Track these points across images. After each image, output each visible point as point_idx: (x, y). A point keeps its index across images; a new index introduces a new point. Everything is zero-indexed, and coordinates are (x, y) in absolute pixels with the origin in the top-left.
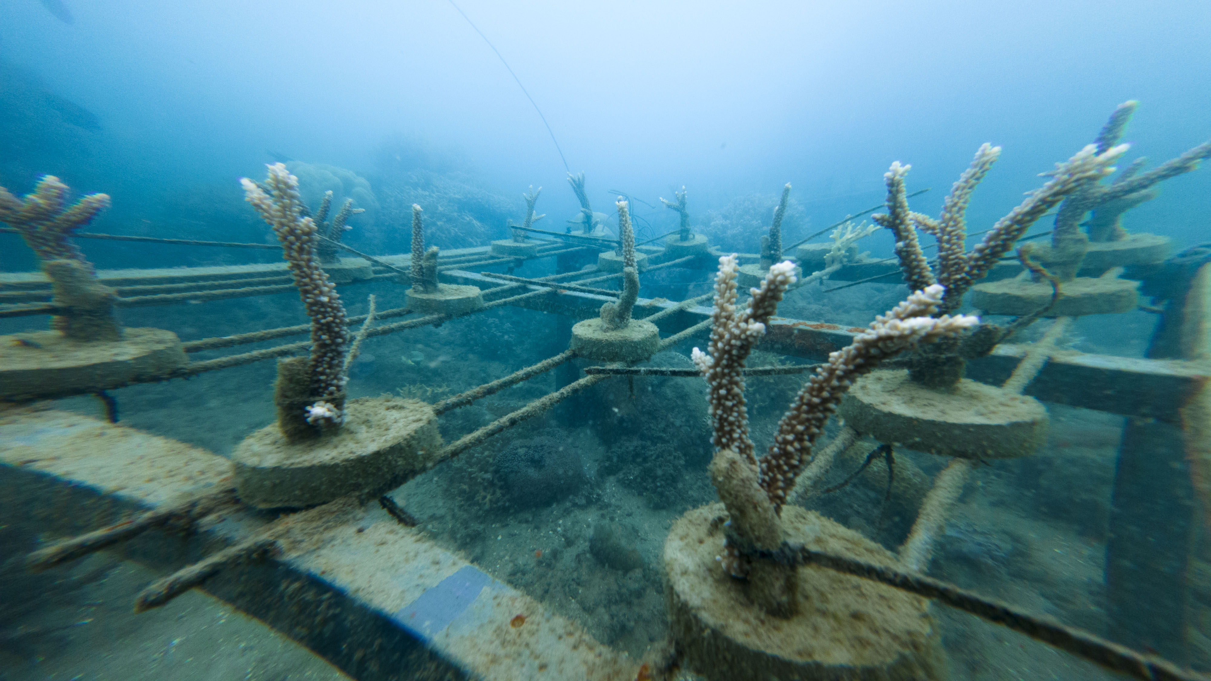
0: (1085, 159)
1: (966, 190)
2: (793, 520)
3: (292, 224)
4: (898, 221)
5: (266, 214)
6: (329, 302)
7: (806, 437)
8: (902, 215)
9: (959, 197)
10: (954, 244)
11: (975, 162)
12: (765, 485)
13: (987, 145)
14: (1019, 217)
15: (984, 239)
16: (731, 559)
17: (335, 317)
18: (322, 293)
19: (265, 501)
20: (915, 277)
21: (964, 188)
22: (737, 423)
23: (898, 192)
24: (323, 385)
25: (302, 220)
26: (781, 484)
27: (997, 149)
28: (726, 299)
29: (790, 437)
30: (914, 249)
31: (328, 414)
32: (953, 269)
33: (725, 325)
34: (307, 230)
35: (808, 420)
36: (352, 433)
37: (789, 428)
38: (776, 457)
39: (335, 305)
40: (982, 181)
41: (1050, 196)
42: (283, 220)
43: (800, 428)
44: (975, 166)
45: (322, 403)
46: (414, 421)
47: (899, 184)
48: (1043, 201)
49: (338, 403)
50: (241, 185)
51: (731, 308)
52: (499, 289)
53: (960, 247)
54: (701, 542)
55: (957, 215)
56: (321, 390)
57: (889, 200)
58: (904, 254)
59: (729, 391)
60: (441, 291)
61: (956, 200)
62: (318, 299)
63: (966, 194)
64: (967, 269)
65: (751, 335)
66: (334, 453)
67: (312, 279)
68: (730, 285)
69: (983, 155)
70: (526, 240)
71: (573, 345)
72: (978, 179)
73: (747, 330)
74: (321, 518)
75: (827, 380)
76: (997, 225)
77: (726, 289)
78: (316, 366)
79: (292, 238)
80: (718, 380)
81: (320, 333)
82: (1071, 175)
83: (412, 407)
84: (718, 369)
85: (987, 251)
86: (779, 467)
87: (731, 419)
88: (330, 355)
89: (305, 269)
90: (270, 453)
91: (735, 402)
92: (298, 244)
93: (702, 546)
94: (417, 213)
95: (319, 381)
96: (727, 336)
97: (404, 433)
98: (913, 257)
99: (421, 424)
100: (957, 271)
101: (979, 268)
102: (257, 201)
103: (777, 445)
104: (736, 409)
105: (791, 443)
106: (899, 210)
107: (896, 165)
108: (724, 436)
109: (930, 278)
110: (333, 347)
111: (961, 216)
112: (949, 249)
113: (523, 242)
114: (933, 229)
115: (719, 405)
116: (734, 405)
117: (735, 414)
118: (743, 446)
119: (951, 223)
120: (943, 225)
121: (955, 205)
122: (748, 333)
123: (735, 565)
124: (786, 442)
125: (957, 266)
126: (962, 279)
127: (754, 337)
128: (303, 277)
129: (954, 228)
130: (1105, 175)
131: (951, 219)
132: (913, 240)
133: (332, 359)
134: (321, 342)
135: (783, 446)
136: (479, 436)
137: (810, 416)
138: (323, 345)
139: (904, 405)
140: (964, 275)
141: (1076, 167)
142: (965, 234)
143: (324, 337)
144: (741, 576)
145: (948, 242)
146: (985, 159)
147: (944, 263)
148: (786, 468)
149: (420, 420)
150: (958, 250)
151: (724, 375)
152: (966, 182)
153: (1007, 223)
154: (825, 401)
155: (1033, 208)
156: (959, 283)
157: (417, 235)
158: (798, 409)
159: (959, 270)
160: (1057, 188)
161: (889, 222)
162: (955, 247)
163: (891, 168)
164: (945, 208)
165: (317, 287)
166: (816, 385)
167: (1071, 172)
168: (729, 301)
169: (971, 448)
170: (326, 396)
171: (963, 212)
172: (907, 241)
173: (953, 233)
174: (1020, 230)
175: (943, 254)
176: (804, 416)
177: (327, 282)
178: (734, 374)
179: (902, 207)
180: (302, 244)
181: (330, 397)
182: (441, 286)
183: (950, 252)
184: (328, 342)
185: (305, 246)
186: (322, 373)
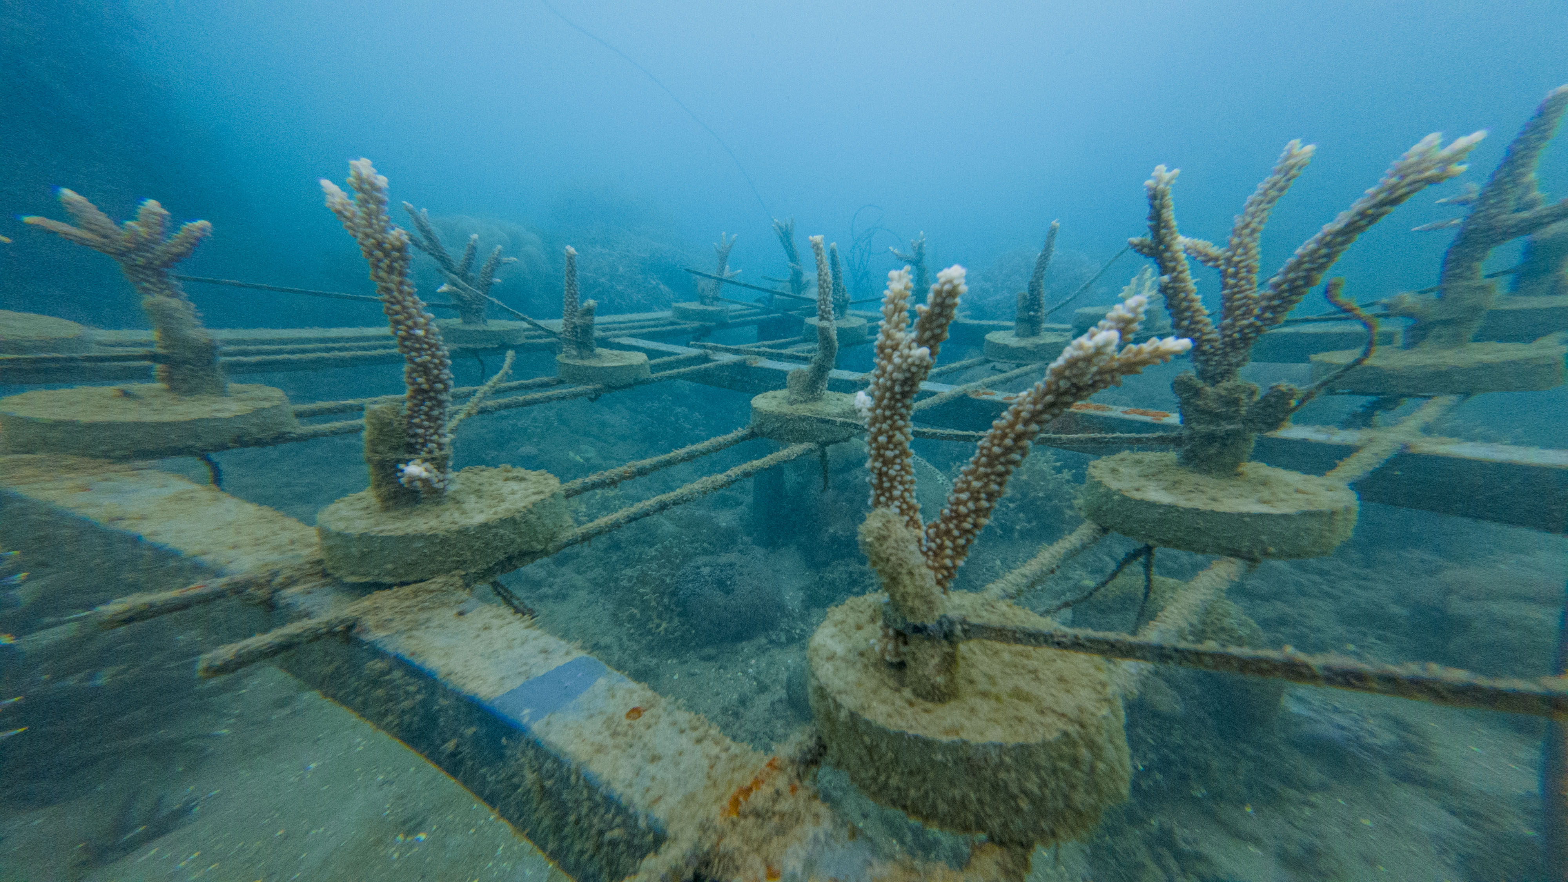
0: (1422, 154)
1: (1262, 206)
2: (978, 607)
3: (379, 236)
4: (1162, 247)
5: (349, 224)
6: (426, 337)
7: (983, 496)
8: (1168, 239)
9: (1253, 215)
10: (1242, 279)
11: (1278, 167)
12: (931, 553)
13: (1296, 142)
14: (1328, 238)
15: (1281, 270)
16: (886, 640)
17: (433, 356)
18: (416, 325)
19: (352, 573)
20: (1185, 323)
21: (1261, 202)
22: (899, 479)
23: (1163, 207)
24: (420, 440)
25: (392, 232)
26: (949, 552)
27: (1310, 148)
28: (893, 324)
29: (964, 496)
30: (1183, 285)
31: (425, 474)
32: (1238, 312)
33: (889, 358)
34: (398, 244)
35: (987, 475)
36: (458, 502)
37: (965, 486)
38: (946, 520)
39: (433, 341)
40: (1286, 192)
41: (1370, 208)
42: (368, 230)
43: (976, 484)
44: (1278, 172)
45: (418, 461)
46: (534, 493)
47: (1163, 195)
48: (1362, 214)
49: (440, 464)
50: (319, 185)
51: (899, 335)
52: (672, 358)
53: (1249, 281)
54: (859, 628)
55: (1248, 240)
56: (418, 447)
57: (1151, 219)
58: (1170, 291)
59: (890, 438)
60: (598, 356)
61: (1248, 219)
62: (412, 332)
63: (1263, 210)
64: (1257, 311)
65: (913, 364)
66: (434, 523)
67: (404, 308)
68: (899, 306)
69: (1290, 156)
70: (715, 303)
71: (753, 421)
72: (1281, 190)
73: (909, 356)
74: (416, 596)
75: (1012, 426)
76: (1299, 251)
77: (894, 312)
78: (411, 417)
79: (379, 254)
80: (878, 425)
81: (414, 375)
82: (1403, 177)
83: (534, 479)
84: (879, 411)
85: (1285, 286)
86: (948, 532)
87: (892, 472)
88: (428, 403)
89: (396, 294)
90: (359, 518)
91: (897, 452)
92: (387, 261)
93: (860, 632)
94: (571, 258)
95: (415, 435)
96: (889, 368)
97: (521, 505)
98: (1182, 295)
99: (542, 497)
100: (1244, 315)
101: (1273, 309)
102: (339, 207)
103: (949, 506)
104: (898, 461)
105: (965, 503)
106: (1163, 231)
107: (1161, 169)
108: (883, 494)
109: (1206, 324)
110: (432, 394)
111: (1254, 241)
112: (1236, 286)
113: (712, 305)
114: (1216, 259)
115: (879, 456)
116: (896, 457)
117: (897, 467)
118: (905, 506)
119: (1240, 251)
120: (1229, 254)
121: (1247, 226)
122: (910, 360)
123: (890, 647)
124: (959, 502)
125: (1244, 309)
126: (1250, 325)
127: (918, 366)
128: (393, 304)
129: (1243, 258)
130: (1452, 177)
131: (1239, 245)
132: (1182, 272)
133: (431, 408)
134: (416, 387)
135: (954, 507)
136: (618, 520)
137: (989, 470)
138: (420, 391)
139: (1163, 492)
140: (1252, 320)
141: (1411, 166)
142: (1257, 264)
143: (420, 380)
144: (896, 660)
145: (1235, 275)
146: (1292, 161)
147: (1228, 304)
148: (956, 533)
149: (542, 492)
150: (1247, 287)
151: (885, 418)
152: (1265, 194)
153: (1312, 246)
154: (1008, 450)
155: (1348, 225)
156: (1247, 331)
157: (570, 285)
158: (976, 463)
159: (1248, 313)
160: (1381, 196)
161: (1151, 248)
162: (1243, 282)
163: (1153, 174)
164: (1234, 231)
165: (410, 317)
166: (999, 432)
167: (1402, 173)
168: (897, 326)
169: (1245, 545)
170: (424, 454)
171: (1258, 235)
172: (1175, 274)
173: (1242, 265)
174: (1330, 257)
175: (1226, 292)
176: (982, 470)
177: (423, 313)
178: (896, 417)
179: (1167, 226)
180: (392, 262)
181: (429, 456)
182: (599, 350)
183: (1236, 290)
184: (425, 386)
185: (396, 265)
186: (420, 426)
